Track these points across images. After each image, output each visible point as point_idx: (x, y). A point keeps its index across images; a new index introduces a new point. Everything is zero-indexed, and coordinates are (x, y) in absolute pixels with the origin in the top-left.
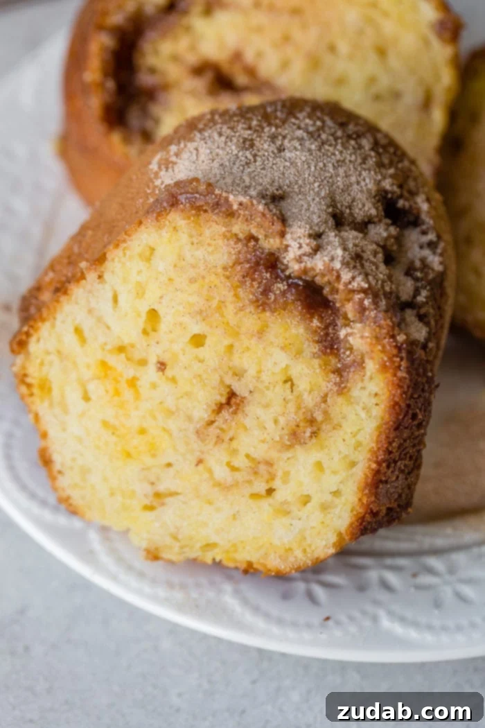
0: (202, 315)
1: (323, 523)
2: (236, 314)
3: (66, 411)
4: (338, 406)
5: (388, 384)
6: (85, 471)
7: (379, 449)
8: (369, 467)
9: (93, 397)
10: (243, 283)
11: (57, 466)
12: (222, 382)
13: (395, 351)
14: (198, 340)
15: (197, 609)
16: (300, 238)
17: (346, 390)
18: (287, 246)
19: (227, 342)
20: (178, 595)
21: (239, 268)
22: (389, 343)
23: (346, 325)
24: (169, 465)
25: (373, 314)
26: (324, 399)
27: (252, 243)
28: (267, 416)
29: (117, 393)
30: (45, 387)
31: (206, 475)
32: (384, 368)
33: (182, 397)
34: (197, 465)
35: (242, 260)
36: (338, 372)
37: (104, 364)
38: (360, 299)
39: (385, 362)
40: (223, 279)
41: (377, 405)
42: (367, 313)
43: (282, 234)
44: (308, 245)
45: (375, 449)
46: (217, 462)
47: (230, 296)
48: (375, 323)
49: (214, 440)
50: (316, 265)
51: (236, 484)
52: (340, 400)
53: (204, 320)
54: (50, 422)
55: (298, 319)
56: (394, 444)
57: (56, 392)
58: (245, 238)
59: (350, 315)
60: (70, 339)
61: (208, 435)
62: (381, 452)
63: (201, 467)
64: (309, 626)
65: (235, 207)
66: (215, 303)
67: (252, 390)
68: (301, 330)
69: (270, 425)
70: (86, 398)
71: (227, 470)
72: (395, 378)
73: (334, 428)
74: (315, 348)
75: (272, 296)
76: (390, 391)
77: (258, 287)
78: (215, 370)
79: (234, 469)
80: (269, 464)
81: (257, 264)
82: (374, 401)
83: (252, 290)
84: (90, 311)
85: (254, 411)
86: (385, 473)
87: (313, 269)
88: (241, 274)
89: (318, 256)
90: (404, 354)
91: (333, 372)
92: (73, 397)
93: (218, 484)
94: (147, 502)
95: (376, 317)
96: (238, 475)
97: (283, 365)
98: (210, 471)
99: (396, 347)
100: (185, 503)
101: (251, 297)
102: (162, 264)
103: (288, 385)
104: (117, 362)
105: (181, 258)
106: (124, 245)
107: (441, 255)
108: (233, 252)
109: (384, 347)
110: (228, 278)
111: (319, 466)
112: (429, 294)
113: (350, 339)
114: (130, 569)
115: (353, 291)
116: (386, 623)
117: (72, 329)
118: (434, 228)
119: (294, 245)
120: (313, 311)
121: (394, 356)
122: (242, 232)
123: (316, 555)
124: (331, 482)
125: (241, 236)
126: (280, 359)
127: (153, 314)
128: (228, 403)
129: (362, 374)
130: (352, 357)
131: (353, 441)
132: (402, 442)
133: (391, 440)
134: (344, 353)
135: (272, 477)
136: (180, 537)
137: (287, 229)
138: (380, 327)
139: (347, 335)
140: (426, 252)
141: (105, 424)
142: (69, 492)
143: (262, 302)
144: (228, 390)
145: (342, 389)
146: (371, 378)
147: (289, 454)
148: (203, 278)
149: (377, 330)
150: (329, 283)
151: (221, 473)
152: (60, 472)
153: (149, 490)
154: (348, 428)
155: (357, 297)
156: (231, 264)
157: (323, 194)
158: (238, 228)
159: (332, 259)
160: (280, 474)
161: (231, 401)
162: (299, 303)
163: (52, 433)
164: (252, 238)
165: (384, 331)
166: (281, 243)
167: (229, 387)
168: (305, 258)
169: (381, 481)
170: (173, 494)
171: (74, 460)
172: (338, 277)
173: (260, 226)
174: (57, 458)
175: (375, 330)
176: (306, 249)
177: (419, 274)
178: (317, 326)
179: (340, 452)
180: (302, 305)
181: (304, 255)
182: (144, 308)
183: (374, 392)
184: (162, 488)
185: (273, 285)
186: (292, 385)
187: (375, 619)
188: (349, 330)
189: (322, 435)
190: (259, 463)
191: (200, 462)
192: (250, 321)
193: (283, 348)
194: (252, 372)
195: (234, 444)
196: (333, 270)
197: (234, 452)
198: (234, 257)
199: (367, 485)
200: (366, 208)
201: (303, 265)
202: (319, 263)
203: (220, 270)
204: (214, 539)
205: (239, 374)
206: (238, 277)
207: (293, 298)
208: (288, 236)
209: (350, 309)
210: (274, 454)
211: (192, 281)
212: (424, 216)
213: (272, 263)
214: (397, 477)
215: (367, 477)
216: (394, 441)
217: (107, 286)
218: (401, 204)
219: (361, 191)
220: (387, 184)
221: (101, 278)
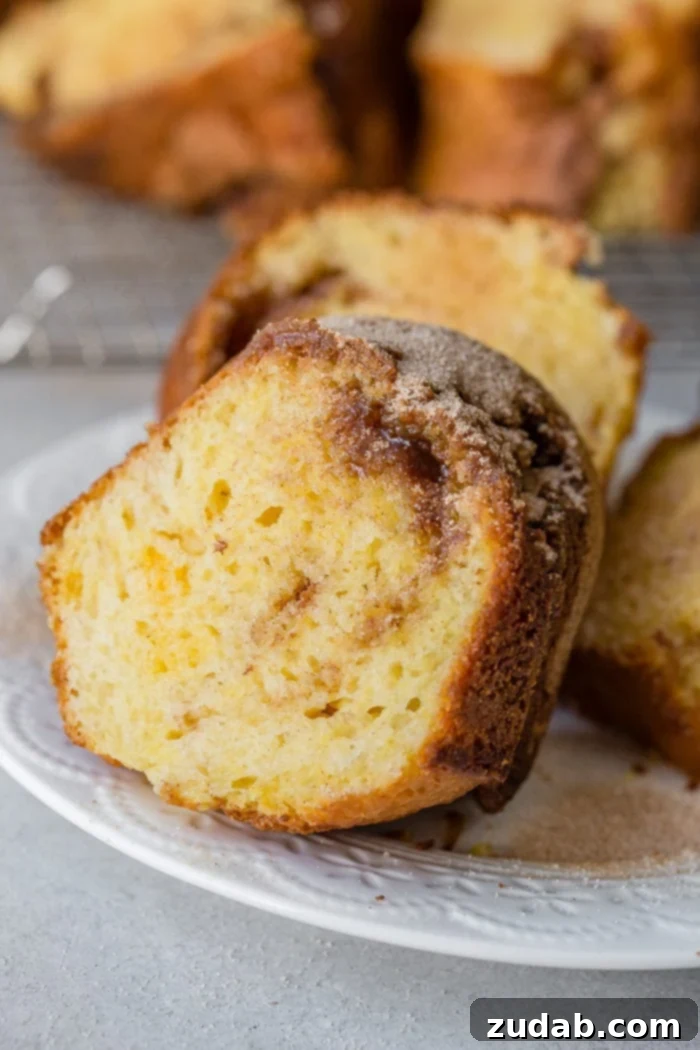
0: (282, 481)
1: (391, 742)
2: (322, 477)
3: (94, 614)
4: (432, 591)
5: (494, 557)
6: (108, 689)
7: (474, 640)
8: (460, 661)
9: (131, 591)
10: (334, 440)
11: (72, 685)
12: (292, 564)
13: (509, 516)
14: (271, 516)
15: (217, 868)
16: (412, 385)
17: (442, 568)
18: (395, 393)
19: (305, 516)
20: (197, 853)
21: (334, 422)
22: (503, 506)
23: (452, 491)
24: (211, 675)
25: (488, 473)
26: (415, 581)
27: (355, 392)
28: (340, 606)
29: (162, 587)
30: (75, 586)
31: (254, 688)
32: (493, 533)
33: (240, 591)
34: (245, 673)
35: (338, 413)
36: (438, 552)
37: (151, 552)
38: (474, 456)
39: (496, 527)
40: (312, 436)
41: (479, 583)
42: (481, 472)
43: (392, 379)
44: (420, 391)
45: (470, 640)
46: (272, 661)
47: (317, 455)
48: (489, 482)
49: (272, 640)
50: (427, 412)
51: (291, 698)
52: (434, 581)
53: (282, 486)
54: (72, 632)
55: (396, 483)
56: (494, 639)
57: (86, 593)
58: (347, 385)
59: (461, 478)
60: (116, 522)
61: (266, 633)
62: (476, 644)
63: (251, 675)
64: (357, 901)
65: (341, 345)
66: (298, 467)
67: (328, 573)
68: (399, 496)
69: (342, 618)
70: (124, 596)
71: (282, 678)
72: (505, 549)
73: (421, 618)
74: (413, 518)
75: (369, 454)
76: (497, 565)
77: (354, 444)
78: (287, 548)
79: (291, 677)
80: (335, 668)
81: (356, 417)
82: (476, 578)
83: (346, 446)
84: (146, 489)
85: (325, 599)
86: (478, 680)
87: (422, 414)
88: (336, 429)
89: (432, 403)
90: (520, 525)
91: (431, 554)
92: (108, 596)
93: (268, 700)
94: (175, 727)
95: (491, 476)
96: (293, 685)
97: (370, 540)
98: (261, 685)
99: (511, 512)
100: (222, 724)
101: (343, 454)
102: (242, 425)
103: (373, 569)
104: (168, 550)
105: (266, 417)
106: (199, 403)
107: (585, 496)
108: (330, 401)
109: (496, 510)
110: (319, 435)
111: (398, 670)
112: (563, 519)
113: (457, 504)
114: (140, 822)
115: (468, 447)
117: (120, 511)
118: (580, 465)
119: (404, 394)
120: (416, 478)
121: (508, 522)
122: (344, 378)
123: (378, 785)
124: (408, 688)
125: (342, 383)
126: (369, 532)
127: (223, 493)
128: (297, 596)
129: (465, 543)
130: (456, 528)
131: (444, 632)
132: (504, 644)
133: (490, 631)
134: (447, 523)
135: (336, 688)
136: (210, 769)
137: (399, 375)
138: (495, 488)
139: (452, 502)
140: (568, 490)
141: (141, 626)
142: (80, 717)
143: (357, 462)
144: (298, 579)
145: (439, 570)
146: (475, 550)
147: (361, 654)
148: (290, 435)
149: (491, 490)
150: (440, 436)
151: (274, 684)
152: (74, 693)
153: (181, 710)
154: (438, 618)
155: (472, 453)
156: (325, 417)
157: (449, 368)
158: (340, 374)
159: (448, 409)
160: (346, 679)
161: (302, 591)
162: (400, 465)
163: (72, 643)
164: (356, 385)
165: (500, 493)
166: (389, 388)
167: (299, 574)
168: (416, 402)
169: (471, 688)
170: (210, 712)
171: (93, 676)
172: (452, 428)
173: (367, 368)
174: (73, 677)
175: (487, 490)
176: (417, 394)
177: (553, 495)
178: (418, 494)
179: (425, 649)
180: (404, 467)
181: (416, 399)
182: (211, 479)
183: (476, 569)
184: (195, 708)
185: (373, 441)
186: (378, 570)
188: (456, 496)
189: (406, 626)
190: (323, 667)
191: (250, 669)
192: (339, 490)
193: (373, 518)
194: (330, 550)
195: (295, 645)
196: (446, 417)
197: (292, 655)
198: (329, 408)
199: (453, 684)
200: (500, 404)
201: (411, 408)
202: (431, 410)
203: (311, 427)
204: (252, 770)
205: (311, 554)
206: (332, 434)
207: (394, 458)
208: (399, 382)
209: (462, 469)
210: (344, 656)
211: (276, 440)
212: (570, 452)
213: (375, 417)
214: (492, 696)
215: (454, 674)
216: (492, 635)
217: (172, 455)
218: (543, 428)
219: (497, 388)
220: (529, 397)
221: (166, 444)
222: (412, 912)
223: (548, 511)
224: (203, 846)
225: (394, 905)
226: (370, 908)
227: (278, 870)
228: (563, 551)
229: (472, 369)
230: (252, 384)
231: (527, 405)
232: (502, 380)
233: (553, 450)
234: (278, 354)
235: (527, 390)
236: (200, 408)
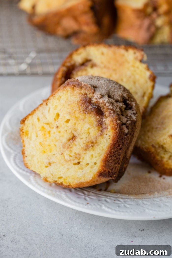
0: (70, 114)
1: (90, 171)
2: (78, 114)
3: (31, 140)
4: (100, 139)
5: (113, 133)
6: (33, 156)
7: (108, 151)
8: (105, 155)
9: (39, 136)
10: (81, 105)
11: (26, 155)
12: (72, 132)
13: (116, 125)
14: (68, 121)
15: (54, 196)
16: (98, 95)
17: (102, 135)
18: (94, 96)
19: (74, 122)
20: (50, 192)
21: (81, 102)
22: (115, 122)
23: (105, 118)
24: (54, 155)
25: (112, 115)
26: (96, 137)
27: (86, 95)
28: (81, 142)
29: (45, 135)
30: (27, 134)
31: (63, 158)
32: (112, 128)
33: (61, 137)
34: (61, 155)
35: (82, 100)
36: (101, 131)
37: (43, 127)
38: (110, 111)
39: (113, 127)
40: (77, 105)
41: (109, 139)
42: (111, 114)
43: (93, 93)
44: (99, 96)
45: (107, 151)
46: (67, 152)
47: (77, 109)
48: (112, 117)
49: (67, 148)
50: (100, 101)
51: (70, 161)
52: (100, 137)
53: (70, 115)
54: (26, 143)
55: (93, 116)
56: (112, 151)
57: (29, 135)
58: (84, 94)
59: (107, 115)
60: (36, 120)
61: (65, 146)
62: (108, 152)
63: (62, 155)
64: (83, 204)
65: (83, 85)
66: (73, 111)
67: (79, 134)
68: (94, 118)
69: (81, 144)
70: (37, 136)
71: (69, 156)
72: (115, 132)
73: (97, 145)
74: (96, 124)
75: (88, 109)
76: (113, 135)
77: (85, 107)
78: (70, 128)
79: (71, 156)
80: (80, 155)
81: (86, 101)
82: (109, 137)
83: (83, 107)
84: (42, 113)
85: (78, 140)
86: (109, 159)
87: (99, 101)
88: (81, 103)
89: (101, 99)
90: (118, 126)
91: (100, 131)
92: (34, 136)
93: (66, 161)
94: (47, 165)
95: (113, 115)
96: (71, 158)
97: (88, 128)
98: (64, 157)
99: (117, 124)
100: (56, 165)
101: (83, 109)
102: (63, 101)
103: (88, 134)
104: (46, 127)
105: (67, 99)
106: (54, 96)
107: (136, 117)
108: (80, 97)
109: (113, 123)
110: (78, 104)
111: (92, 156)
112: (130, 122)
113: (106, 121)
114: (39, 185)
115: (108, 109)
116: (103, 207)
117: (37, 118)
118: (135, 110)
119: (96, 97)
120: (98, 115)
122: (83, 92)
123: (87, 180)
124: (94, 160)
125: (83, 93)
126: (87, 126)
127: (58, 115)
128: (72, 139)
129: (107, 130)
130: (105, 126)
131: (102, 149)
132: (115, 151)
133: (111, 149)
134: (104, 125)
135: (80, 159)
136: (53, 175)
137: (95, 92)
138: (114, 118)
139: (105, 121)
140: (132, 115)
141: (40, 143)
142: (27, 162)
143: (86, 110)
144: (73, 135)
145: (101, 135)
146: (109, 131)
147: (85, 152)
148: (72, 104)
149: (113, 119)
150: (103, 106)
151: (67, 157)
152: (26, 156)
153: (48, 161)
154: (101, 145)
155: (109, 110)
156: (79, 101)
157: (107, 90)
158: (83, 91)
159: (105, 100)
160: (82, 157)
161: (74, 138)
162: (94, 112)
163: (26, 146)
164: (86, 94)
165: (114, 119)
166: (93, 95)
167: (73, 134)
168: (98, 99)
169: (107, 161)
170: (54, 163)
171: (30, 153)
172: (105, 105)
173: (88, 91)
174: (26, 153)
175: (112, 119)
176: (99, 97)
177: (128, 117)
178: (98, 118)
179: (98, 152)
180: (95, 112)
181: (98, 98)
182: (56, 112)
183: (109, 135)
184: (51, 161)
185: (89, 106)
186: (89, 134)
187: (101, 206)
188: (106, 119)
189: (94, 147)
190: (77, 154)
191: (62, 154)
192: (82, 116)
193: (88, 123)
194: (79, 129)
195: (72, 149)
196: (104, 102)
197: (71, 151)
198: (80, 99)
199: (103, 160)
200: (118, 97)
201: (97, 100)
202: (101, 100)
203: (76, 103)
204: (62, 175)
205: (76, 130)
206: (80, 104)
207: (93, 110)
208: (95, 94)
209: (107, 114)
210: (81, 152)
211: (69, 105)
212: (133, 107)
213: (90, 101)
214: (112, 162)
215: (104, 158)
216: (112, 150)
217: (48, 106)
218: (128, 102)
219: (117, 94)
220: (125, 95)
221: (47, 104)
222: (94, 207)
223: (127, 121)
224: (52, 190)
225: (91, 205)
226: (85, 206)
227: (67, 196)
228: (130, 130)
229: (112, 90)
230: (65, 92)
231: (124, 97)
232: (119, 92)
233: (130, 106)
234: (70, 86)
235: (124, 94)
236: (54, 97)
